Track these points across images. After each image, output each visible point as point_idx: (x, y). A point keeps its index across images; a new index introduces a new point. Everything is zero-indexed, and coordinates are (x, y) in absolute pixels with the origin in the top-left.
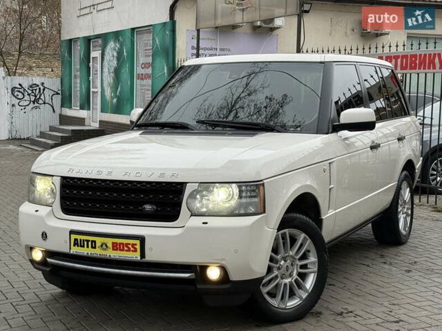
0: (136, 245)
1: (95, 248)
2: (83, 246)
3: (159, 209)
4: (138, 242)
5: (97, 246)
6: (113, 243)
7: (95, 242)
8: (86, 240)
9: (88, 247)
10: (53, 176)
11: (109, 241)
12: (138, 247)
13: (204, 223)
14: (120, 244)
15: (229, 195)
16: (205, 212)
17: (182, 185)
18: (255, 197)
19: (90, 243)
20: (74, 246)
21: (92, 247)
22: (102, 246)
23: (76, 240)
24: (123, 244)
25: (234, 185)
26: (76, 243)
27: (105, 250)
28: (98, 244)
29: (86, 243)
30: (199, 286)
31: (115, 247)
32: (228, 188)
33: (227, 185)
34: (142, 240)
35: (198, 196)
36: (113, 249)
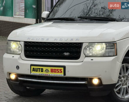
0: (62, 70)
1: (43, 71)
2: (37, 71)
3: (71, 54)
4: (62, 68)
5: (44, 71)
6: (51, 69)
7: (43, 69)
8: (38, 68)
9: (39, 71)
10: (20, 41)
11: (49, 69)
12: (63, 71)
13: (91, 60)
14: (54, 69)
15: (102, 48)
16: (91, 55)
17: (81, 44)
18: (113, 48)
19: (40, 70)
20: (33, 71)
21: (41, 71)
22: (46, 71)
23: (34, 68)
24: (56, 69)
25: (104, 44)
26: (34, 70)
27: (48, 72)
28: (44, 70)
29: (38, 69)
30: (89, 87)
31: (52, 71)
32: (101, 45)
33: (101, 43)
34: (64, 67)
35: (88, 49)
36: (51, 72)
